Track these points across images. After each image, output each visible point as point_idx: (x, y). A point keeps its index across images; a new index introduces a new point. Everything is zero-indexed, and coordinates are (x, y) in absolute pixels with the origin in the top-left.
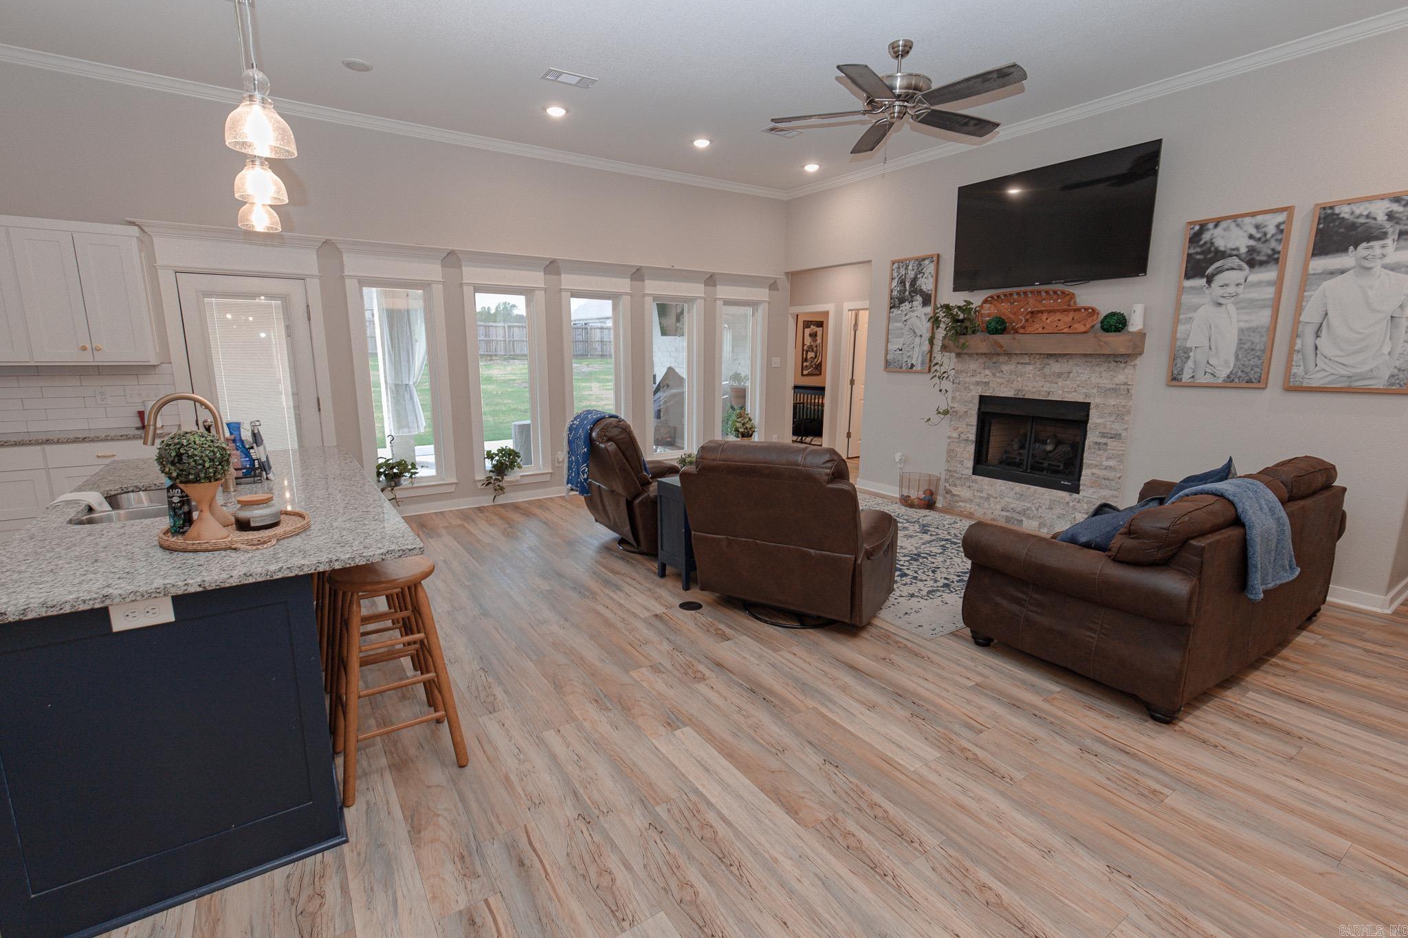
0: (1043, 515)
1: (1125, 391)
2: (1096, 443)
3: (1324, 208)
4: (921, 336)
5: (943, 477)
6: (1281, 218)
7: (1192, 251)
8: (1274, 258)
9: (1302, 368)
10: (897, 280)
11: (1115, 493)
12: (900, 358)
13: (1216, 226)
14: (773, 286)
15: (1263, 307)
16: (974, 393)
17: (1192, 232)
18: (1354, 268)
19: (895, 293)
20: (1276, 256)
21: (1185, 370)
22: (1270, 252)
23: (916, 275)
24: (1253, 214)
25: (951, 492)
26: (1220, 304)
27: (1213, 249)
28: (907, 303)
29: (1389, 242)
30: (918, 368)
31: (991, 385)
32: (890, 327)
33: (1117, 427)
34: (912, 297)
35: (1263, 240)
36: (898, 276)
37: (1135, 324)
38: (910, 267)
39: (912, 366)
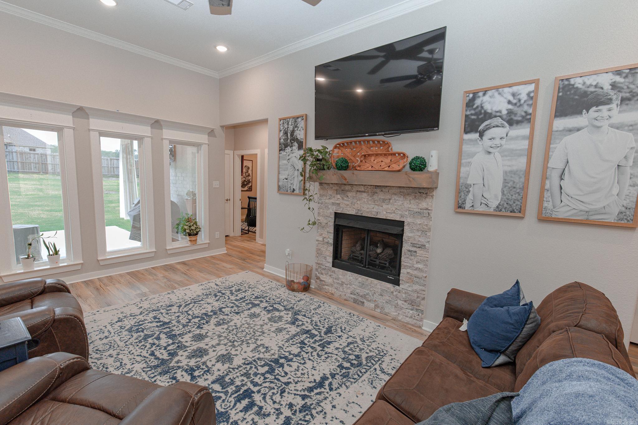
0: (377, 300)
1: (426, 213)
2: (409, 251)
3: (562, 80)
4: (298, 170)
5: (315, 267)
6: (532, 87)
7: (468, 113)
8: (527, 119)
9: (551, 203)
10: (282, 132)
11: (423, 288)
12: (286, 185)
13: (484, 94)
14: (211, 133)
15: (520, 155)
16: (331, 211)
17: (468, 99)
18: (587, 126)
19: (282, 140)
20: (528, 117)
21: (467, 202)
22: (523, 114)
23: (294, 128)
24: (510, 86)
25: (319, 278)
26: (489, 153)
27: (483, 111)
28: (289, 147)
29: (614, 106)
30: (297, 191)
31: (341, 206)
32: (280, 163)
33: (423, 240)
34: (292, 143)
35: (518, 104)
36: (283, 129)
37: (432, 166)
38: (290, 123)
39: (294, 190)
